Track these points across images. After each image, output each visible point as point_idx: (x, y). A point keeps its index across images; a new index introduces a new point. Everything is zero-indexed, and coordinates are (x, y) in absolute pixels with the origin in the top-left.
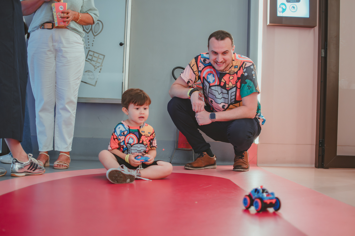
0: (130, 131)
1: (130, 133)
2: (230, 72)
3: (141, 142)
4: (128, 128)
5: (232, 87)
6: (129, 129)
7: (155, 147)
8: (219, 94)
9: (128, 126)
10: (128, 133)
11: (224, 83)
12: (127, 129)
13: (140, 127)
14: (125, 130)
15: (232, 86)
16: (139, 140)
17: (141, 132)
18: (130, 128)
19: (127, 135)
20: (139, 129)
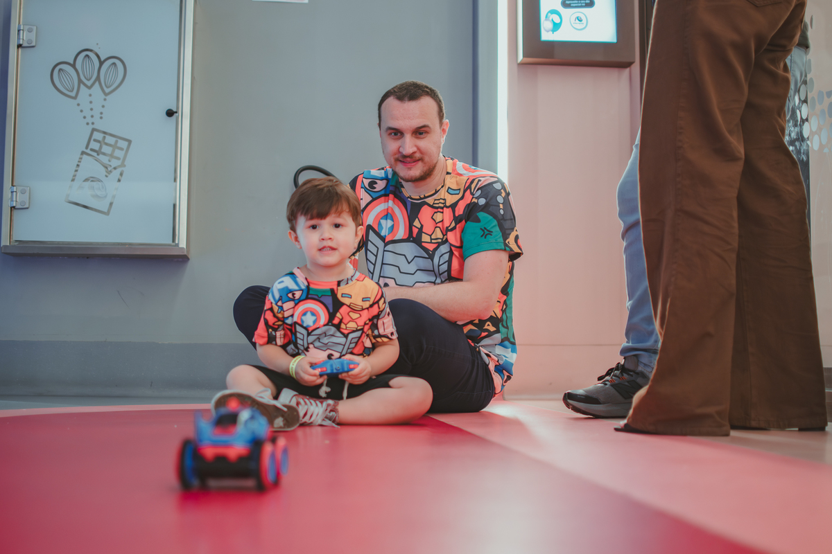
0: (311, 292)
1: (307, 298)
2: (436, 202)
3: (336, 321)
4: (306, 284)
5: (440, 241)
6: (308, 287)
7: (388, 337)
8: (409, 263)
9: (306, 279)
10: (304, 297)
11: (417, 230)
12: (303, 287)
13: (339, 283)
14: (296, 288)
15: (442, 239)
16: (332, 316)
17: (339, 296)
18: (312, 286)
19: (300, 301)
20: (335, 287)
